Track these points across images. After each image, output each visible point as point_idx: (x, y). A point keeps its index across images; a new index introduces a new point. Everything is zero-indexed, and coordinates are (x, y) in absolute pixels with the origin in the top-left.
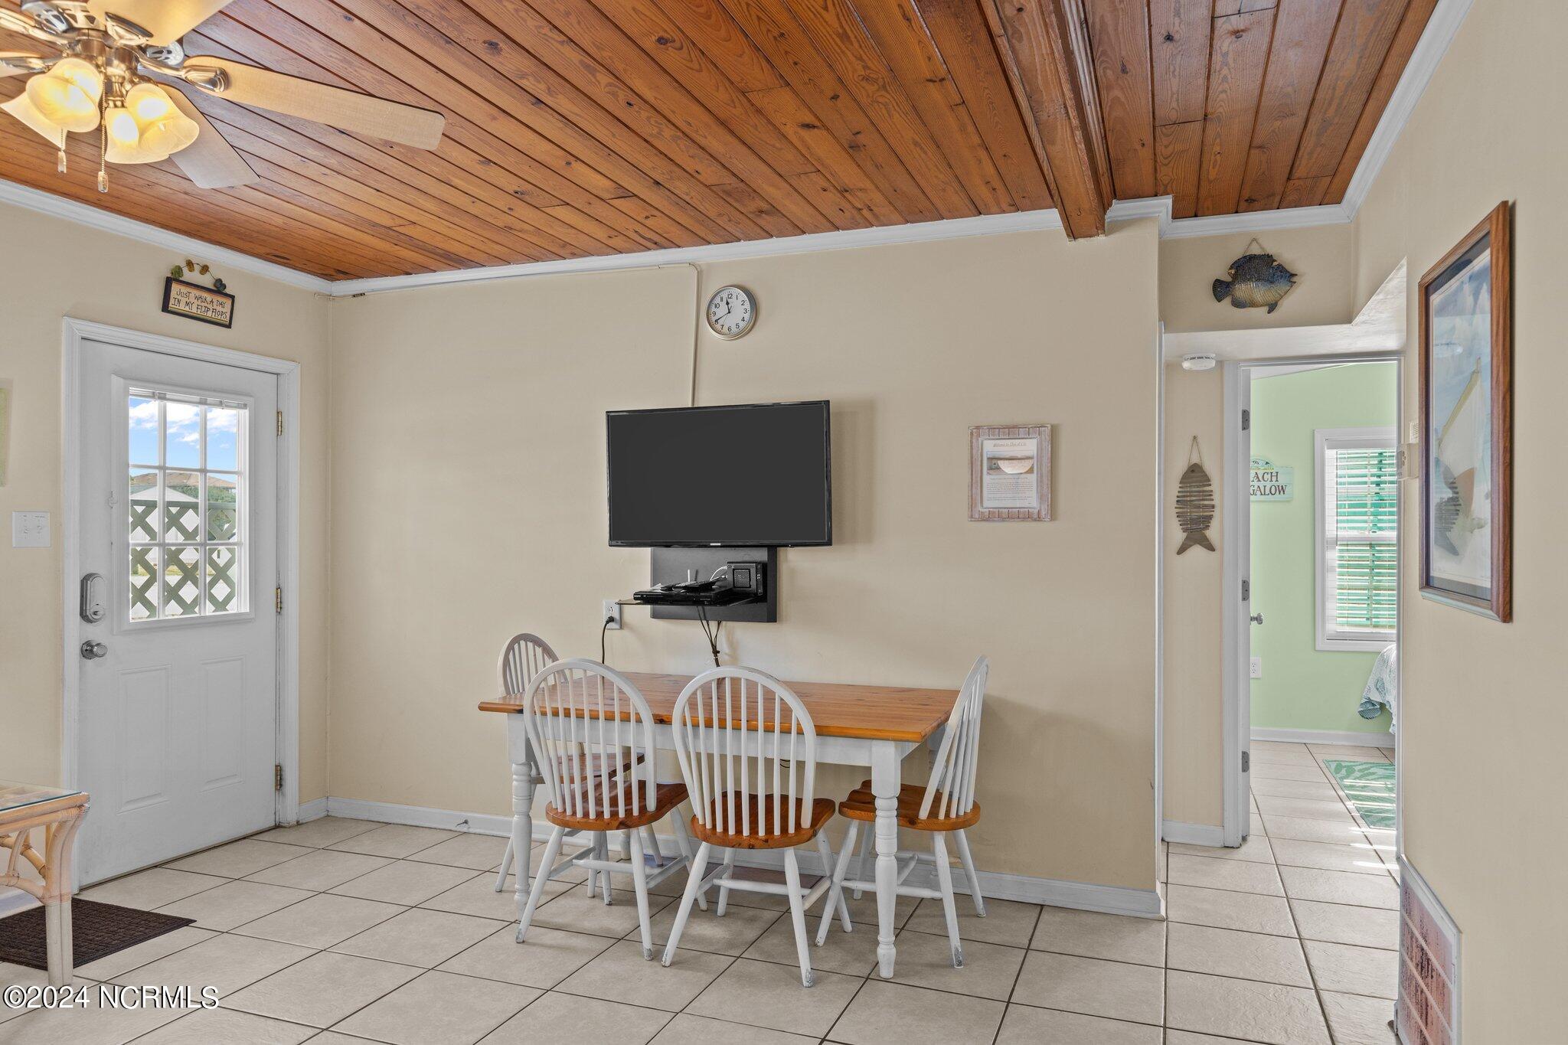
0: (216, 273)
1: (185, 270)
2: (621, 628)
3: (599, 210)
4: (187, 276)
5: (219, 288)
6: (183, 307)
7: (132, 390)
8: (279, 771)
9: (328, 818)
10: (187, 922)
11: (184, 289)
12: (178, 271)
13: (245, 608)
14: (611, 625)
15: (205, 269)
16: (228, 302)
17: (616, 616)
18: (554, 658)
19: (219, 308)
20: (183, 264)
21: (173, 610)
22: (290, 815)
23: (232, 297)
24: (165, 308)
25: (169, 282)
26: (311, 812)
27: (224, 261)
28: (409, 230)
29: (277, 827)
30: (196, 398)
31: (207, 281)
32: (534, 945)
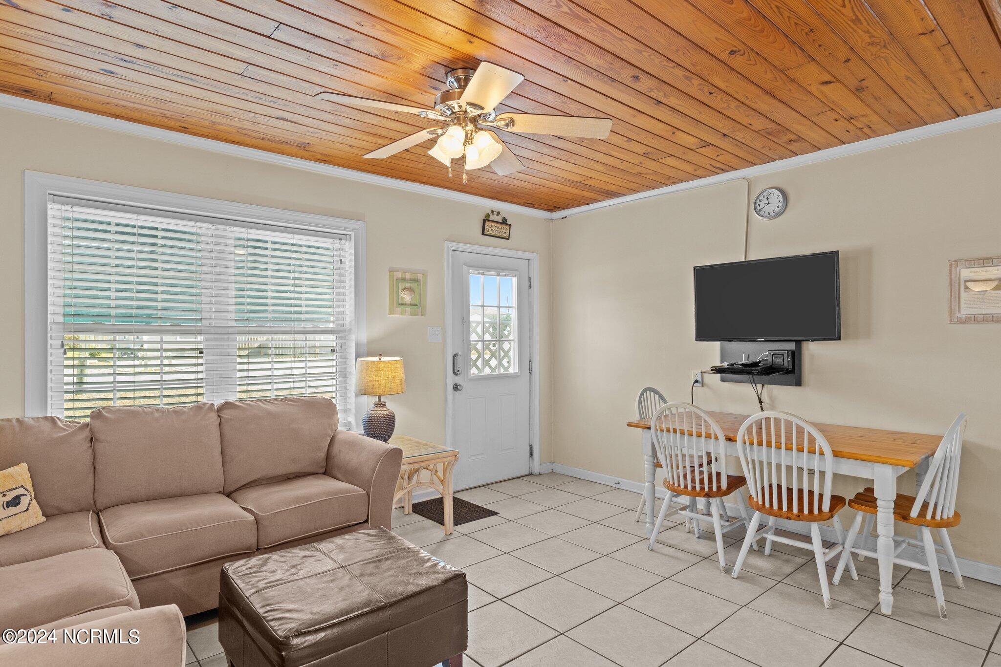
0: (503, 215)
1: (491, 215)
2: (702, 386)
3: (690, 156)
4: (492, 218)
5: (504, 222)
6: (490, 232)
7: (471, 271)
8: (531, 448)
9: (553, 473)
10: (496, 514)
11: (491, 224)
12: (488, 215)
13: (516, 371)
14: (696, 384)
15: (498, 213)
16: (508, 227)
17: (700, 379)
18: (665, 402)
19: (505, 231)
20: (490, 212)
21: (487, 371)
22: (536, 470)
23: (510, 225)
24: (483, 234)
25: (484, 221)
26: (545, 469)
27: (506, 208)
28: (590, 182)
29: (531, 474)
30: (496, 273)
31: (499, 219)
32: (658, 553)
